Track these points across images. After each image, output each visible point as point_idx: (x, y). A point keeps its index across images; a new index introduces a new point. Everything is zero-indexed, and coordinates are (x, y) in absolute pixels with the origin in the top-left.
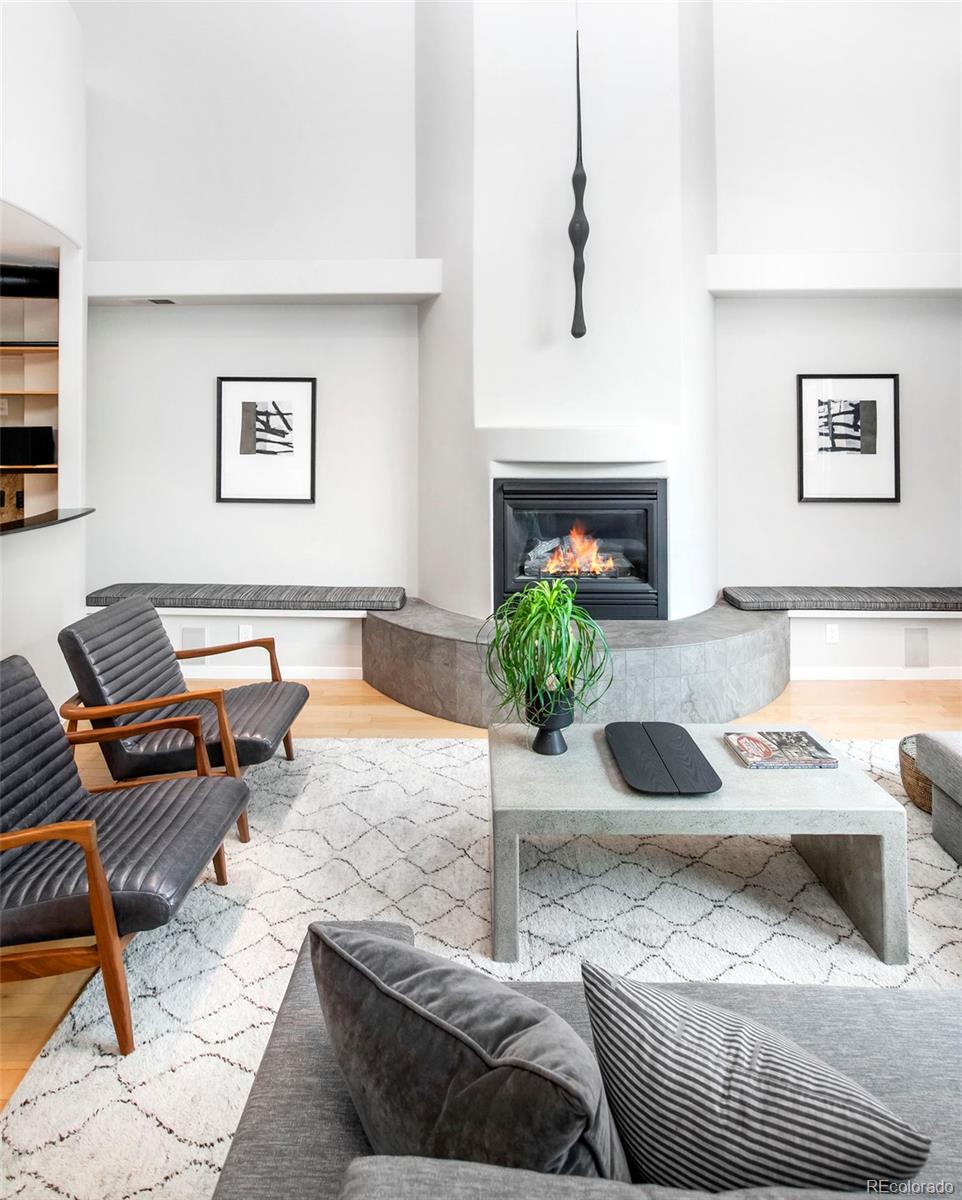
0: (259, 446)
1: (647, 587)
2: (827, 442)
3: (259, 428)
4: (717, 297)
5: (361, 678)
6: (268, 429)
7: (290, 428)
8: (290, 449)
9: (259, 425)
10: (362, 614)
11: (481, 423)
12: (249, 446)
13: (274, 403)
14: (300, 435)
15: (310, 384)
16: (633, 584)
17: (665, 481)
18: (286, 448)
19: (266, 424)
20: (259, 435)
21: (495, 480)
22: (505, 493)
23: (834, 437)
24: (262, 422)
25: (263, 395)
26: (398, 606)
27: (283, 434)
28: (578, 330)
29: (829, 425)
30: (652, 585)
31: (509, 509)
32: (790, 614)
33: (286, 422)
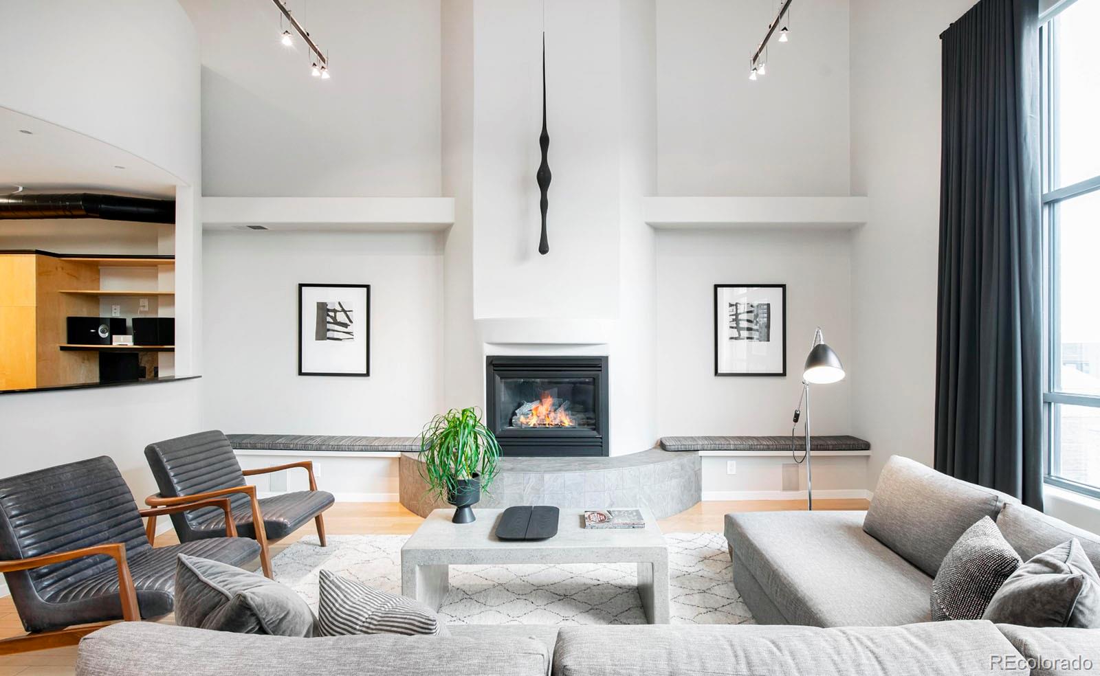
0: (329, 334)
1: (594, 433)
3: (329, 321)
4: (657, 228)
5: (398, 501)
6: (335, 322)
7: (351, 322)
8: (352, 337)
9: (329, 319)
10: (398, 454)
11: (478, 316)
12: (322, 334)
13: (339, 303)
15: (365, 289)
16: (587, 432)
17: (607, 357)
18: (348, 336)
19: (334, 318)
20: (329, 326)
21: (487, 357)
22: (495, 366)
23: (740, 329)
24: (331, 317)
25: (332, 297)
27: (345, 325)
28: (543, 249)
29: (736, 320)
30: (598, 432)
31: (498, 378)
32: (701, 453)
33: (348, 317)
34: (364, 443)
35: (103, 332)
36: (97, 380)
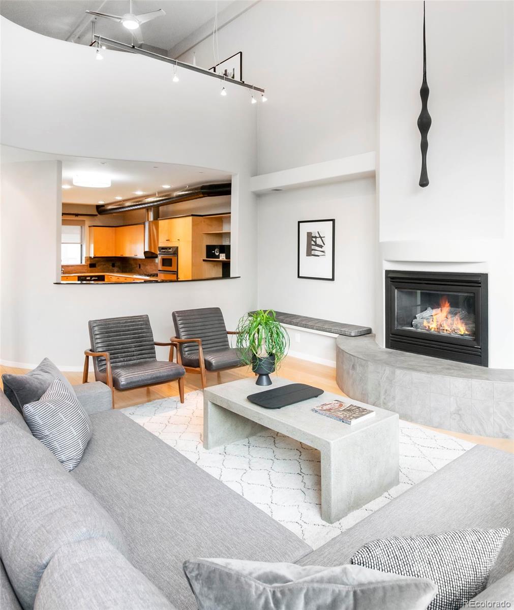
0: (313, 252)
6: (316, 245)
7: (324, 244)
8: (324, 254)
9: (313, 243)
11: (383, 239)
12: (309, 253)
13: (318, 232)
15: (332, 222)
18: (323, 254)
20: (313, 247)
21: (386, 271)
22: (392, 278)
24: (314, 241)
25: (313, 228)
27: (321, 247)
28: (424, 182)
31: (393, 288)
33: (322, 241)
35: (217, 252)
36: (221, 276)
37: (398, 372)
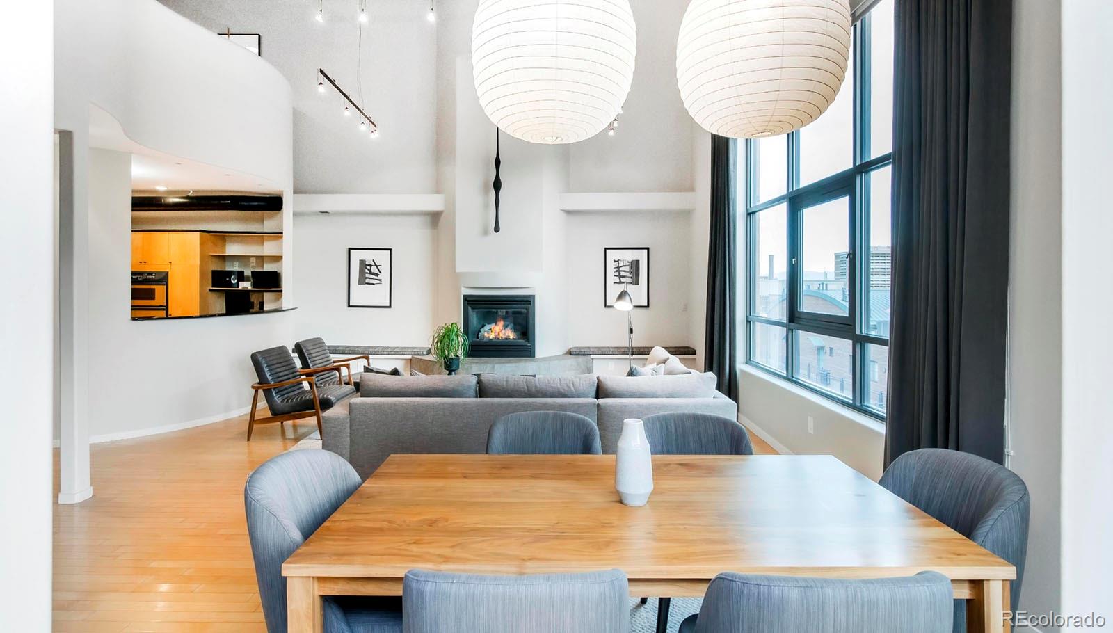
0: (367, 281)
1: (527, 343)
2: (617, 279)
3: (367, 272)
4: (568, 212)
6: (371, 273)
7: (380, 272)
8: (381, 282)
9: (367, 271)
10: (410, 357)
11: (459, 269)
12: (362, 281)
13: (373, 260)
14: (385, 276)
15: (389, 251)
16: (522, 342)
17: (534, 296)
18: (379, 282)
19: (370, 270)
20: (367, 275)
21: (464, 296)
22: (468, 301)
23: (620, 277)
25: (368, 256)
26: (425, 353)
27: (377, 275)
28: (497, 229)
29: (619, 271)
30: (529, 342)
31: (470, 309)
32: (592, 357)
33: (378, 269)
34: (389, 350)
35: (233, 280)
36: (224, 310)
37: (496, 366)
